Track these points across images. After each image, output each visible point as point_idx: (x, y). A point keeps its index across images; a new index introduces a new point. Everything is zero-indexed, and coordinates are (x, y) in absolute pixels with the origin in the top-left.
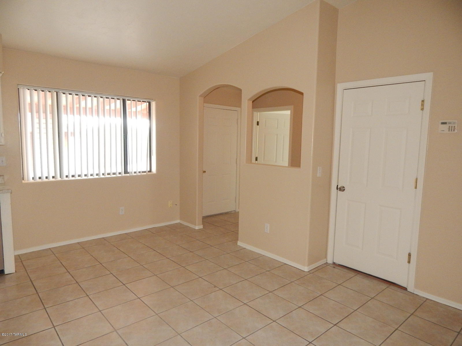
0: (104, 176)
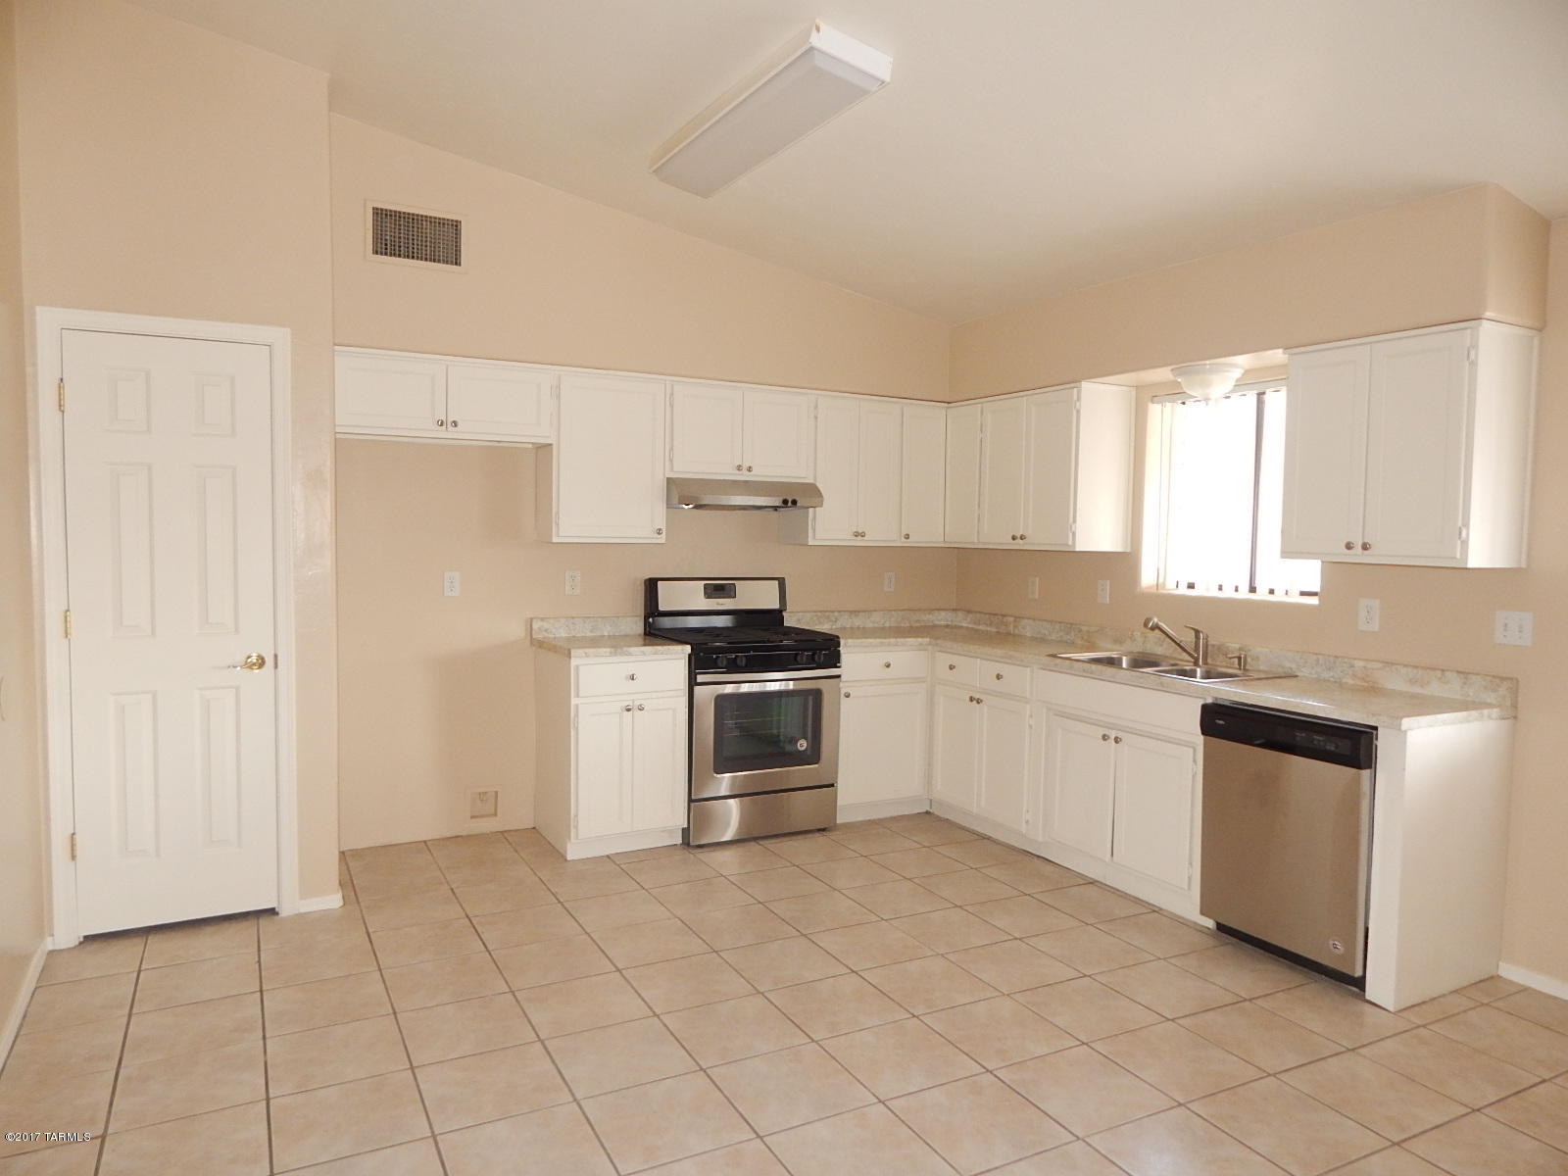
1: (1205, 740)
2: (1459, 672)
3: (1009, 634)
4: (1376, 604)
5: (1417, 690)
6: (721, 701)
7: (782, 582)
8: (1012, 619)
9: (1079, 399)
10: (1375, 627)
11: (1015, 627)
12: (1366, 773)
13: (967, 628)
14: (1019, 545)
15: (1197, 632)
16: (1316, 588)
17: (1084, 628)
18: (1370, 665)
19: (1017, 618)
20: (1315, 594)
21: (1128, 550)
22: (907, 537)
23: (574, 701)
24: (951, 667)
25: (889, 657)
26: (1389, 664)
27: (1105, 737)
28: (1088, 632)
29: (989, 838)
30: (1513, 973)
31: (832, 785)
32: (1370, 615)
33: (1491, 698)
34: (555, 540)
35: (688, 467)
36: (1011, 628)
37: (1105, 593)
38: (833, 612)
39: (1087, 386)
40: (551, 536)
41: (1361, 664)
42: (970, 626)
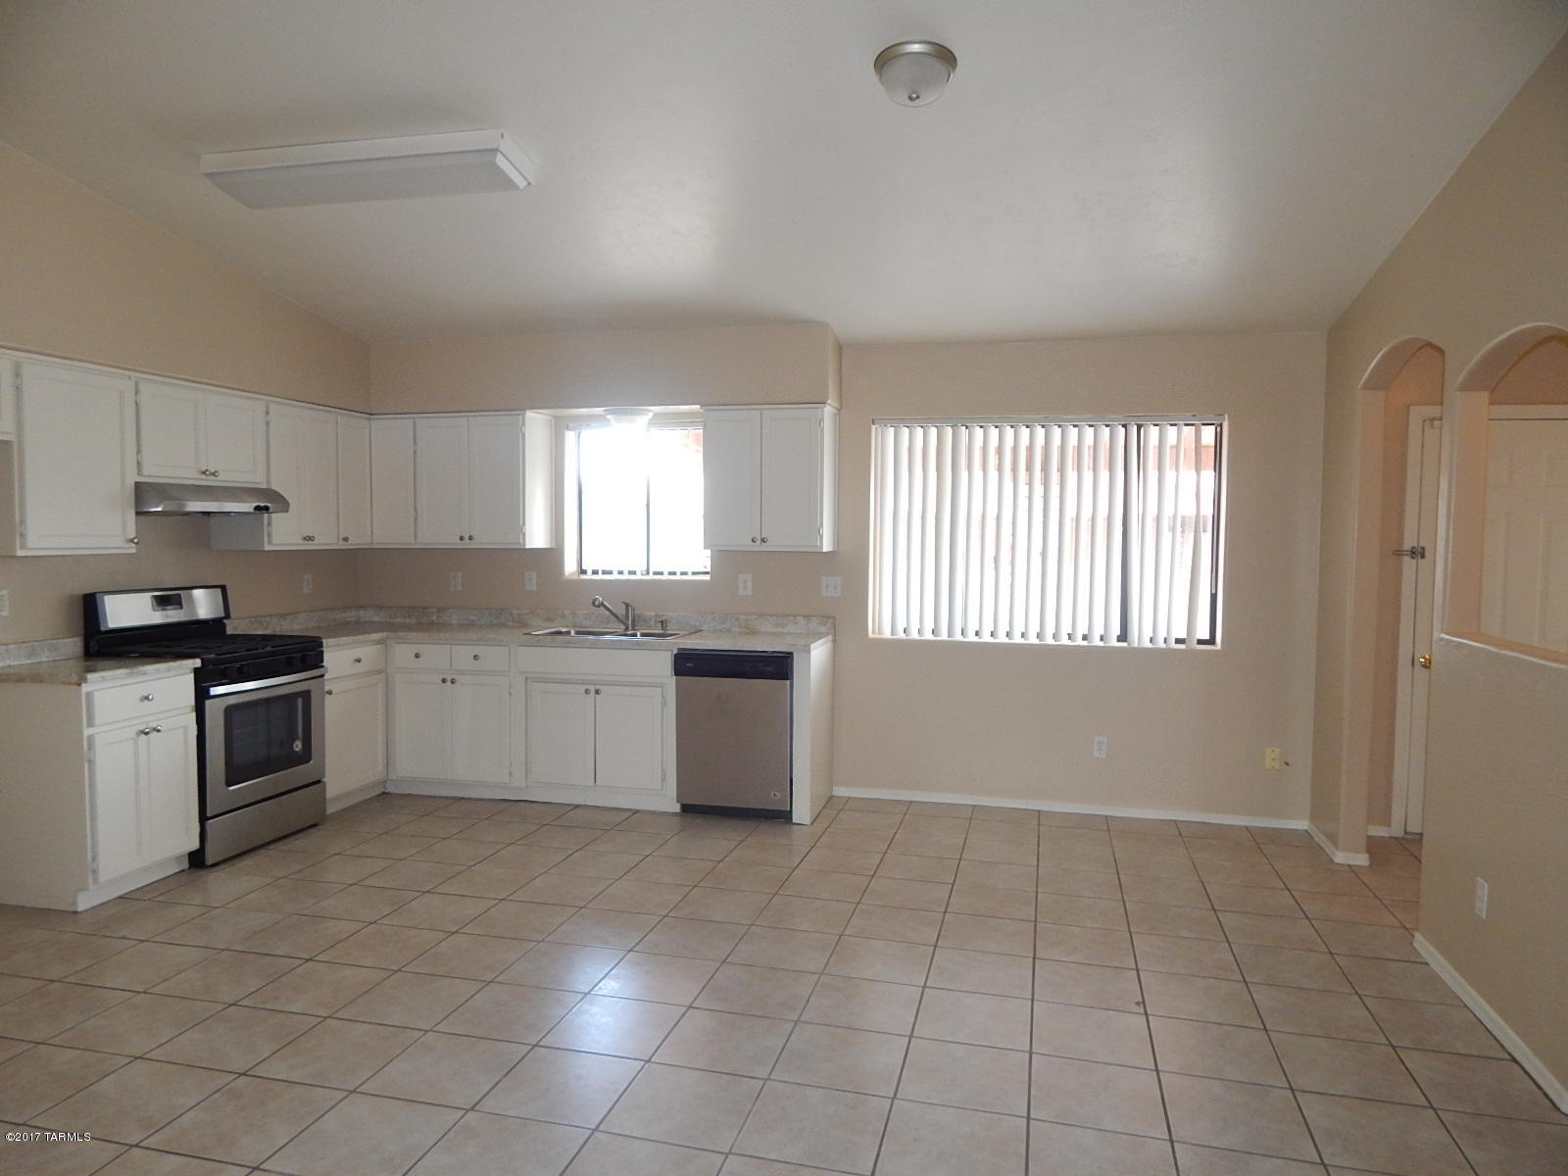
0: (1089, 642)
1: (676, 680)
2: (804, 616)
3: (432, 623)
4: (749, 577)
5: (780, 630)
6: (230, 712)
7: (223, 588)
8: (434, 610)
9: (524, 424)
10: (749, 592)
11: (438, 617)
12: (788, 682)
13: (380, 622)
14: (467, 544)
15: (627, 605)
16: (709, 570)
17: (515, 612)
18: (749, 617)
19: (441, 610)
20: (707, 573)
21: (554, 546)
22: (346, 539)
23: (87, 732)
24: (417, 656)
25: (358, 652)
26: (761, 615)
27: (587, 691)
28: (519, 615)
29: (463, 798)
30: (840, 791)
31: (319, 782)
32: (746, 585)
33: (823, 629)
34: (20, 553)
35: (157, 470)
36: (434, 618)
37: (531, 581)
38: (265, 616)
39: (529, 414)
40: (15, 550)
41: (744, 617)
42: (384, 620)
